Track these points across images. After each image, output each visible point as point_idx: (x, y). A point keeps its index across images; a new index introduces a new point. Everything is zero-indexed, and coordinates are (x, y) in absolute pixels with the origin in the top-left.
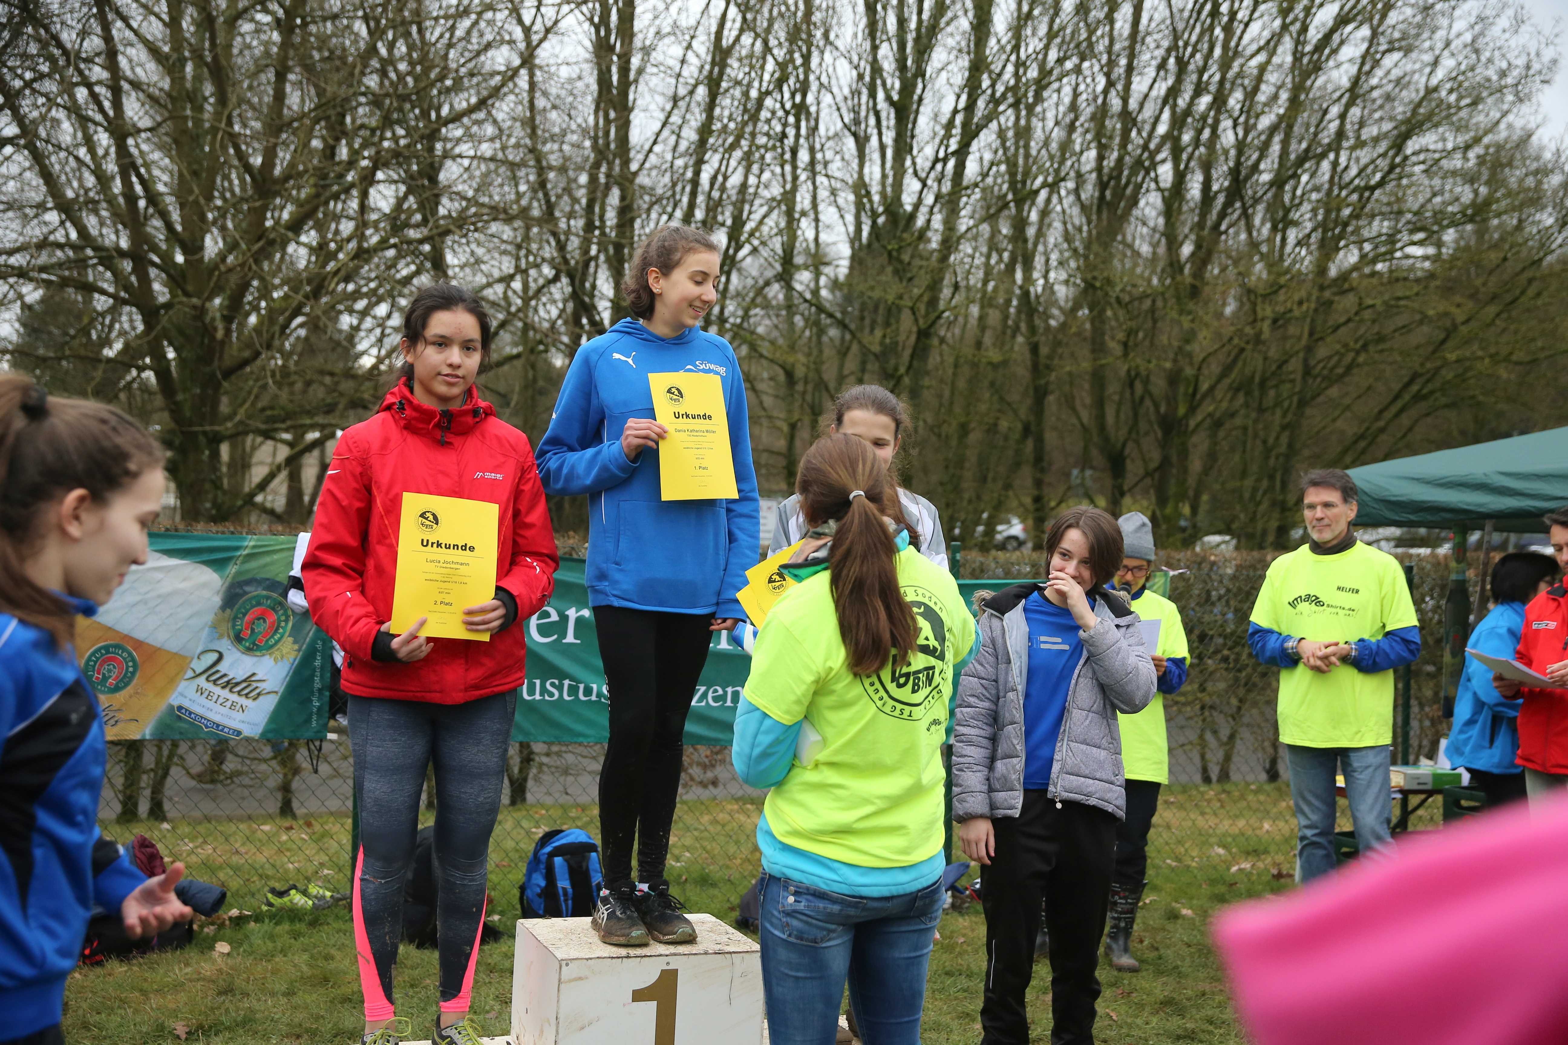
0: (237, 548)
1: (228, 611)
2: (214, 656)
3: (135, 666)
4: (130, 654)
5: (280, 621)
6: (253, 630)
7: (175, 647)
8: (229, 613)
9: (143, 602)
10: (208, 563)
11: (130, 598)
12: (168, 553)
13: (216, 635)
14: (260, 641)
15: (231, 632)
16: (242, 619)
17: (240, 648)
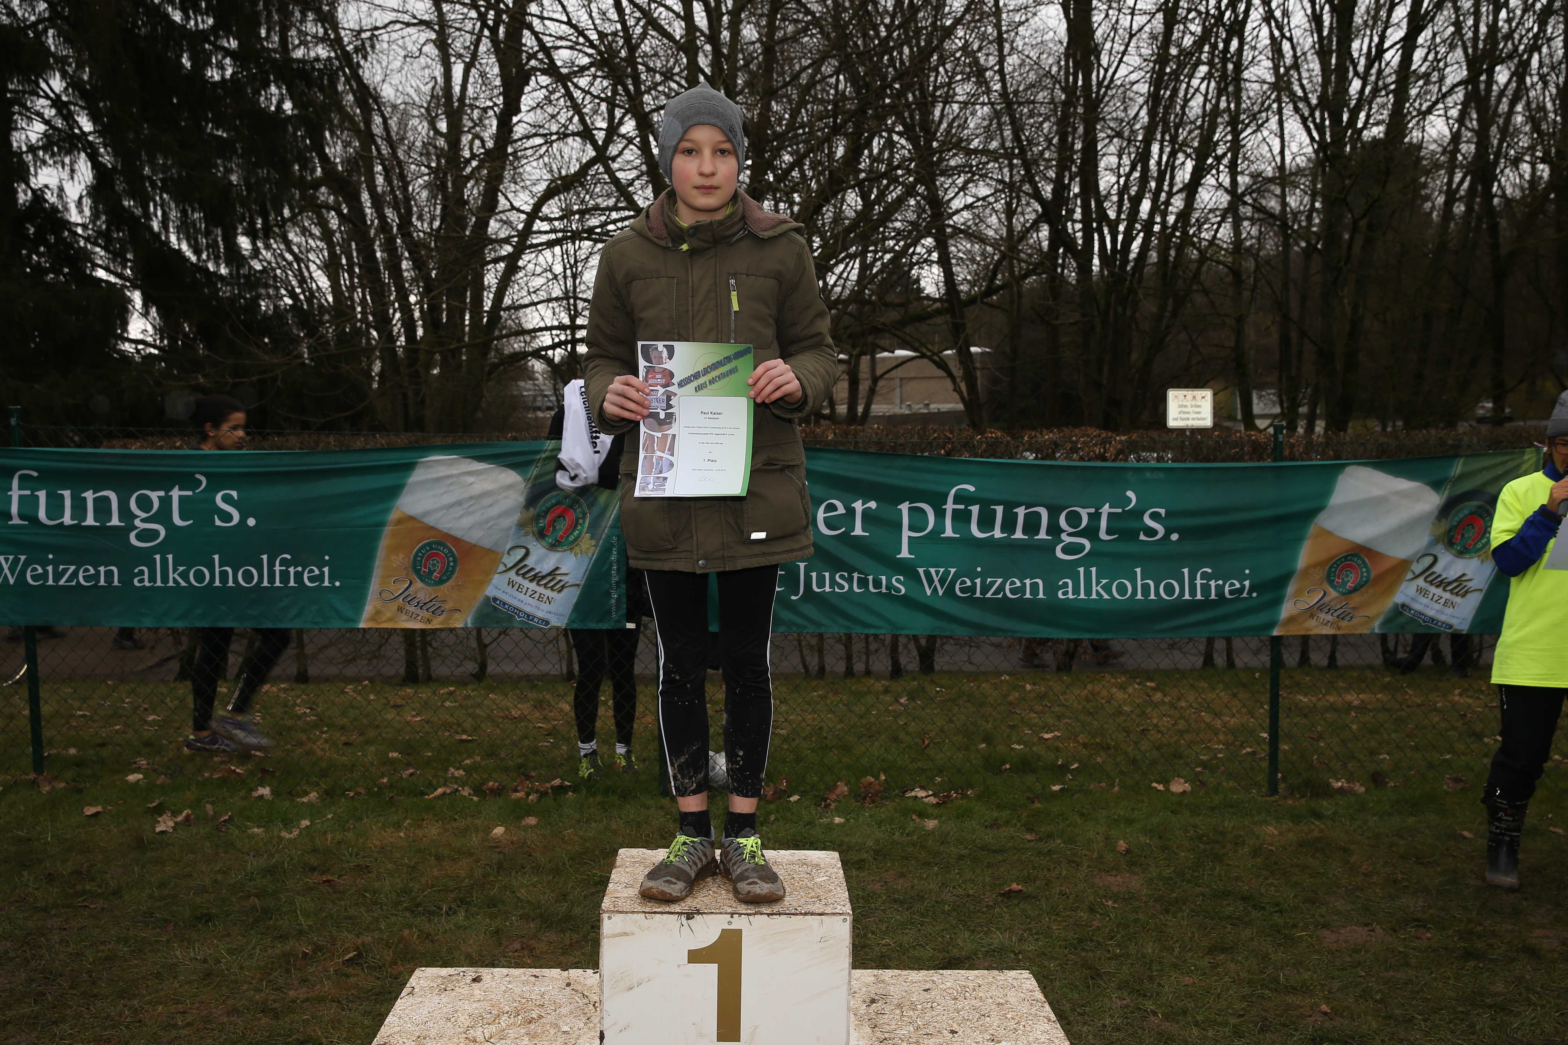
0: (539, 452)
1: (532, 509)
2: (522, 552)
4: (450, 551)
5: (578, 519)
6: (554, 527)
7: (487, 543)
8: (532, 512)
9: (459, 503)
10: (512, 466)
11: (448, 499)
12: (480, 458)
13: (523, 532)
14: (562, 537)
15: (535, 529)
16: (544, 517)
17: (545, 544)
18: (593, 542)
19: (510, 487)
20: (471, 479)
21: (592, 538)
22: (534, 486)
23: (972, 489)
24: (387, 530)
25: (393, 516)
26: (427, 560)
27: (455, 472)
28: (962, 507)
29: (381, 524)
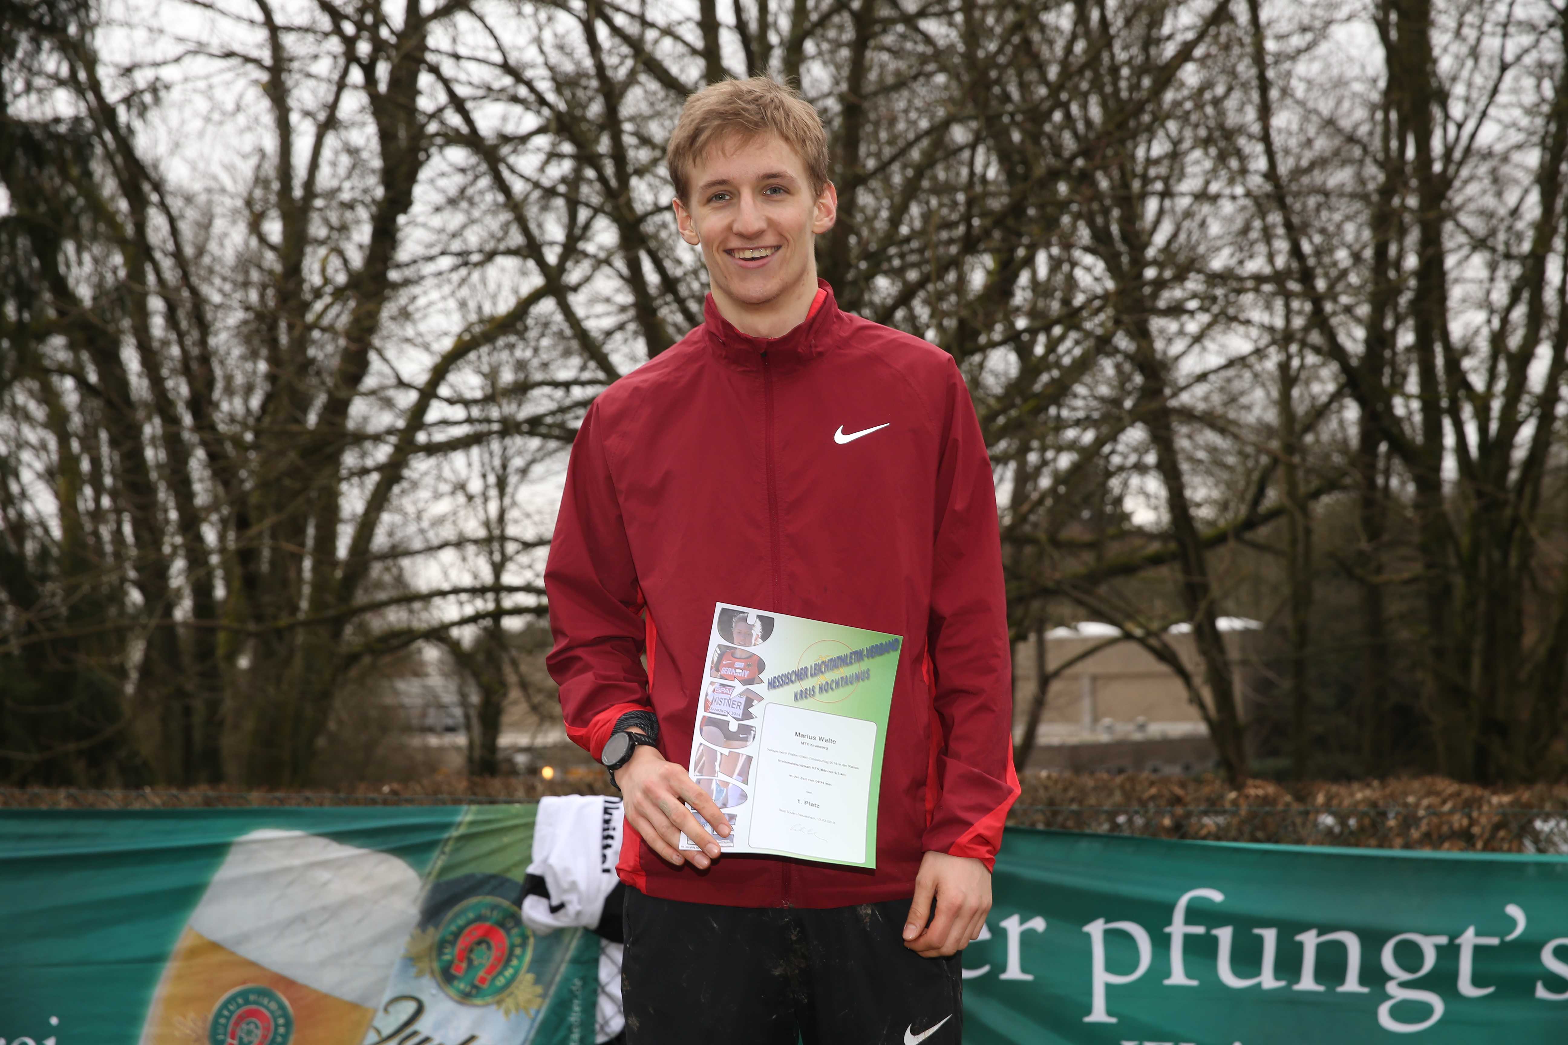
0: (446, 826)
1: (431, 930)
2: (411, 1007)
3: (288, 1024)
4: (282, 1007)
5: (513, 947)
6: (470, 962)
7: (349, 992)
8: (433, 935)
9: (301, 918)
10: (400, 852)
11: (282, 912)
12: (340, 837)
13: (413, 971)
14: (483, 980)
15: (436, 966)
16: (453, 943)
17: (452, 992)
18: (539, 990)
19: (394, 889)
20: (324, 875)
21: (537, 981)
22: (437, 888)
23: (1216, 896)
24: (169, 969)
25: (183, 941)
26: (237, 1024)
27: (297, 862)
28: (1200, 930)
29: (158, 958)
